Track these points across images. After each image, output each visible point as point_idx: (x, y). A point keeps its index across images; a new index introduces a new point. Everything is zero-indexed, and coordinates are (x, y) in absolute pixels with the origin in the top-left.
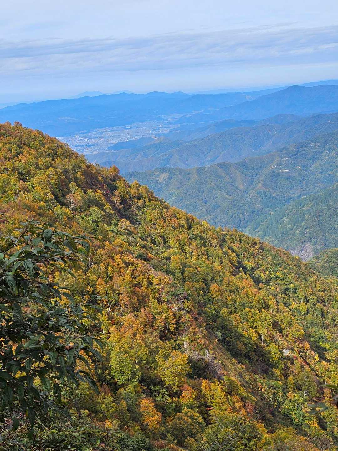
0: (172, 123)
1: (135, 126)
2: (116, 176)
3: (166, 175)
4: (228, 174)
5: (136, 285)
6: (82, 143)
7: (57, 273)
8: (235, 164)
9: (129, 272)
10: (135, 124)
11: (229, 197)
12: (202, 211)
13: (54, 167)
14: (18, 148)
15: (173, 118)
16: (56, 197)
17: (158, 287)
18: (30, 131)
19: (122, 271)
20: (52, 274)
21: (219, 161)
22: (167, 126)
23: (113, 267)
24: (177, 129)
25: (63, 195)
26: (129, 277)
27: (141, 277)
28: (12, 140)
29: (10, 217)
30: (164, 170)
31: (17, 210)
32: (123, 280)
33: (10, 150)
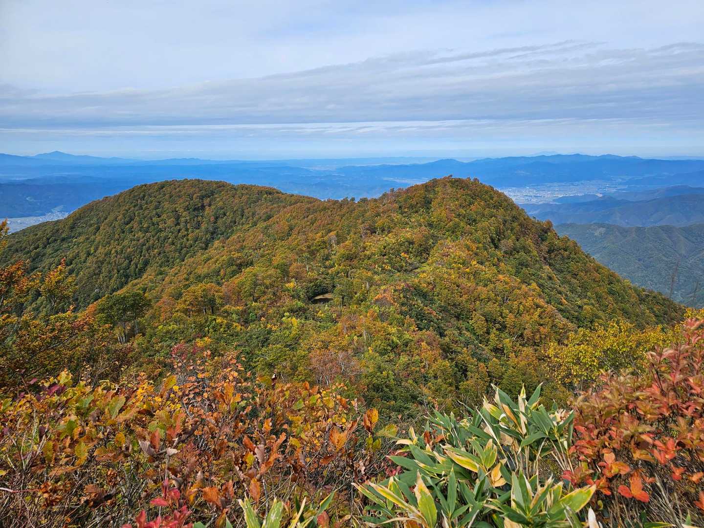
0: (620, 184)
1: (582, 184)
2: (549, 229)
3: (603, 230)
4: (670, 237)
5: (541, 325)
6: (531, 194)
7: (478, 302)
8: (680, 228)
9: (537, 313)
10: (583, 182)
11: (666, 259)
12: (633, 268)
13: (496, 217)
14: (472, 200)
15: (622, 179)
16: (493, 240)
17: (561, 330)
18: (484, 186)
19: (532, 311)
20: (474, 301)
21: (663, 223)
22: (614, 186)
23: (524, 306)
24: (624, 190)
25: (499, 240)
26: (536, 317)
27: (547, 319)
28: (469, 192)
29: (452, 253)
30: (602, 226)
31: (459, 248)
32: (531, 318)
33: (465, 200)
